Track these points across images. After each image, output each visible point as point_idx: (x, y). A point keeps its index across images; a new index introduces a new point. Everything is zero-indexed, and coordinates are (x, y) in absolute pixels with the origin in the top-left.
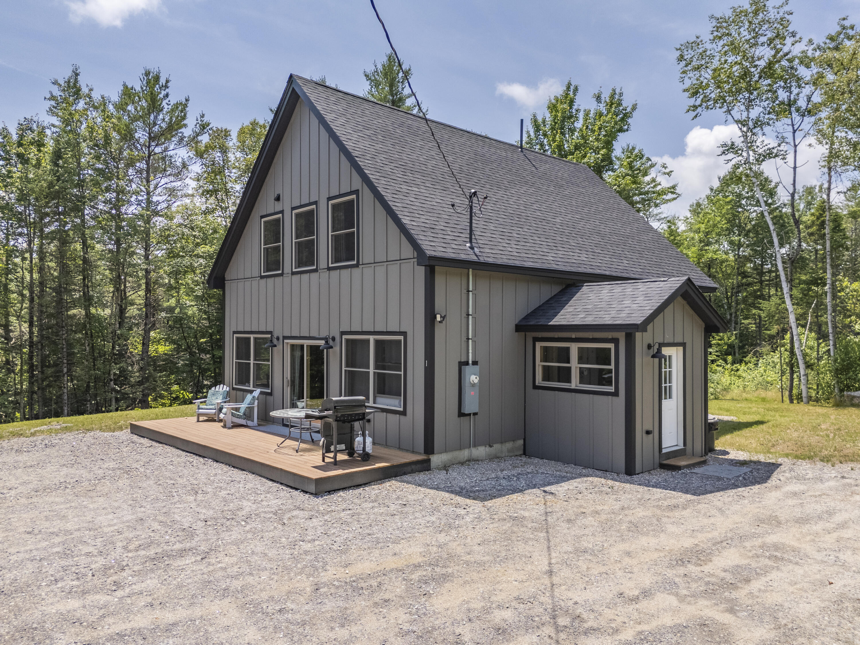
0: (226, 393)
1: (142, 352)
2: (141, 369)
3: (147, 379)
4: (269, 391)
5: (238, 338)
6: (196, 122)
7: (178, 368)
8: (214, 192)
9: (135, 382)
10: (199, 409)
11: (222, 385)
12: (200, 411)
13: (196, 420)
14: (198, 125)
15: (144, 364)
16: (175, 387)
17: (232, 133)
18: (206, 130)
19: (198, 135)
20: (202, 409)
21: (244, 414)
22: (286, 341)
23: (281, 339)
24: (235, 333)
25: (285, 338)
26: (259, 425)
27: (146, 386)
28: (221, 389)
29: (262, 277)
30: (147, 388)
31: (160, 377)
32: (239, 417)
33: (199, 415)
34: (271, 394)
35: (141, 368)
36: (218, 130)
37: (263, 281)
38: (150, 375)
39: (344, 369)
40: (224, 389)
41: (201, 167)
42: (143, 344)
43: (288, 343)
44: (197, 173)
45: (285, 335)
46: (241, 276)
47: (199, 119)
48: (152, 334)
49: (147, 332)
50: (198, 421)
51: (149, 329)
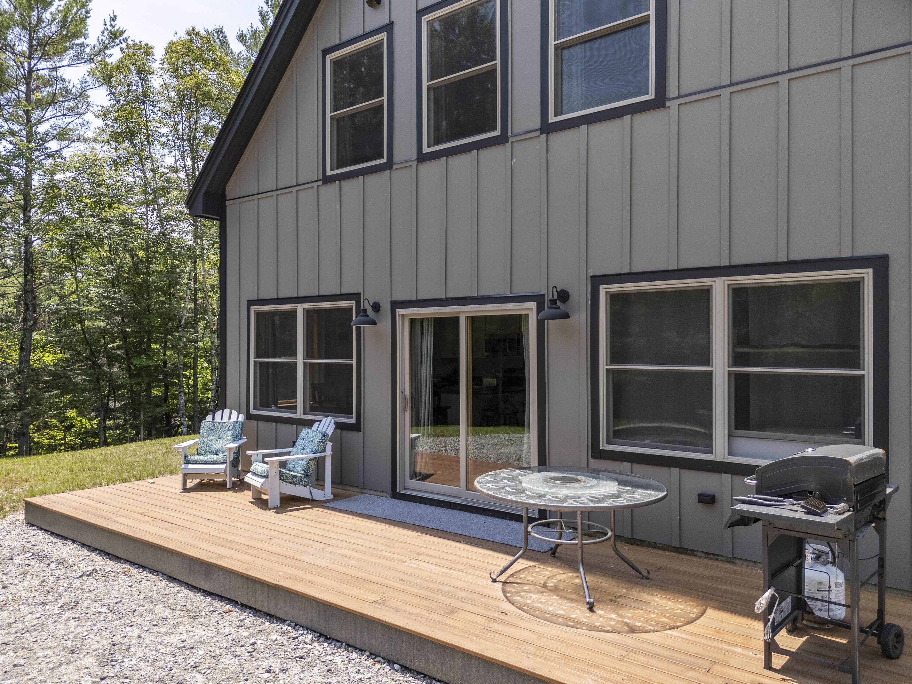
0: (239, 426)
1: (20, 362)
2: (18, 387)
3: (28, 402)
4: (353, 421)
5: (258, 314)
6: (102, 27)
7: (75, 384)
8: (130, 135)
9: (9, 406)
10: (187, 462)
11: (227, 411)
12: (190, 466)
13: (180, 486)
14: (106, 33)
15: (23, 379)
16: (71, 413)
17: (155, 51)
18: (117, 41)
19: (106, 47)
20: (195, 462)
21: (306, 475)
22: (399, 311)
23: (386, 308)
24: (251, 303)
25: (396, 305)
26: (337, 497)
27: (26, 411)
28: (226, 419)
29: (327, 180)
30: (27, 415)
31: (49, 398)
32: (294, 481)
33: (186, 476)
34: (357, 427)
35: (19, 385)
36: (135, 44)
37: (332, 189)
38: (33, 396)
39: (603, 366)
40: (234, 418)
41: (109, 97)
42: (21, 349)
43: (403, 316)
44: (102, 107)
45: (399, 297)
46: (268, 183)
47: (108, 23)
48: (35, 336)
49: (27, 331)
50: (185, 490)
51: (31, 327)
